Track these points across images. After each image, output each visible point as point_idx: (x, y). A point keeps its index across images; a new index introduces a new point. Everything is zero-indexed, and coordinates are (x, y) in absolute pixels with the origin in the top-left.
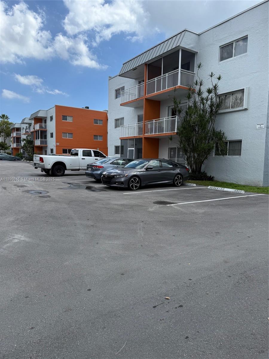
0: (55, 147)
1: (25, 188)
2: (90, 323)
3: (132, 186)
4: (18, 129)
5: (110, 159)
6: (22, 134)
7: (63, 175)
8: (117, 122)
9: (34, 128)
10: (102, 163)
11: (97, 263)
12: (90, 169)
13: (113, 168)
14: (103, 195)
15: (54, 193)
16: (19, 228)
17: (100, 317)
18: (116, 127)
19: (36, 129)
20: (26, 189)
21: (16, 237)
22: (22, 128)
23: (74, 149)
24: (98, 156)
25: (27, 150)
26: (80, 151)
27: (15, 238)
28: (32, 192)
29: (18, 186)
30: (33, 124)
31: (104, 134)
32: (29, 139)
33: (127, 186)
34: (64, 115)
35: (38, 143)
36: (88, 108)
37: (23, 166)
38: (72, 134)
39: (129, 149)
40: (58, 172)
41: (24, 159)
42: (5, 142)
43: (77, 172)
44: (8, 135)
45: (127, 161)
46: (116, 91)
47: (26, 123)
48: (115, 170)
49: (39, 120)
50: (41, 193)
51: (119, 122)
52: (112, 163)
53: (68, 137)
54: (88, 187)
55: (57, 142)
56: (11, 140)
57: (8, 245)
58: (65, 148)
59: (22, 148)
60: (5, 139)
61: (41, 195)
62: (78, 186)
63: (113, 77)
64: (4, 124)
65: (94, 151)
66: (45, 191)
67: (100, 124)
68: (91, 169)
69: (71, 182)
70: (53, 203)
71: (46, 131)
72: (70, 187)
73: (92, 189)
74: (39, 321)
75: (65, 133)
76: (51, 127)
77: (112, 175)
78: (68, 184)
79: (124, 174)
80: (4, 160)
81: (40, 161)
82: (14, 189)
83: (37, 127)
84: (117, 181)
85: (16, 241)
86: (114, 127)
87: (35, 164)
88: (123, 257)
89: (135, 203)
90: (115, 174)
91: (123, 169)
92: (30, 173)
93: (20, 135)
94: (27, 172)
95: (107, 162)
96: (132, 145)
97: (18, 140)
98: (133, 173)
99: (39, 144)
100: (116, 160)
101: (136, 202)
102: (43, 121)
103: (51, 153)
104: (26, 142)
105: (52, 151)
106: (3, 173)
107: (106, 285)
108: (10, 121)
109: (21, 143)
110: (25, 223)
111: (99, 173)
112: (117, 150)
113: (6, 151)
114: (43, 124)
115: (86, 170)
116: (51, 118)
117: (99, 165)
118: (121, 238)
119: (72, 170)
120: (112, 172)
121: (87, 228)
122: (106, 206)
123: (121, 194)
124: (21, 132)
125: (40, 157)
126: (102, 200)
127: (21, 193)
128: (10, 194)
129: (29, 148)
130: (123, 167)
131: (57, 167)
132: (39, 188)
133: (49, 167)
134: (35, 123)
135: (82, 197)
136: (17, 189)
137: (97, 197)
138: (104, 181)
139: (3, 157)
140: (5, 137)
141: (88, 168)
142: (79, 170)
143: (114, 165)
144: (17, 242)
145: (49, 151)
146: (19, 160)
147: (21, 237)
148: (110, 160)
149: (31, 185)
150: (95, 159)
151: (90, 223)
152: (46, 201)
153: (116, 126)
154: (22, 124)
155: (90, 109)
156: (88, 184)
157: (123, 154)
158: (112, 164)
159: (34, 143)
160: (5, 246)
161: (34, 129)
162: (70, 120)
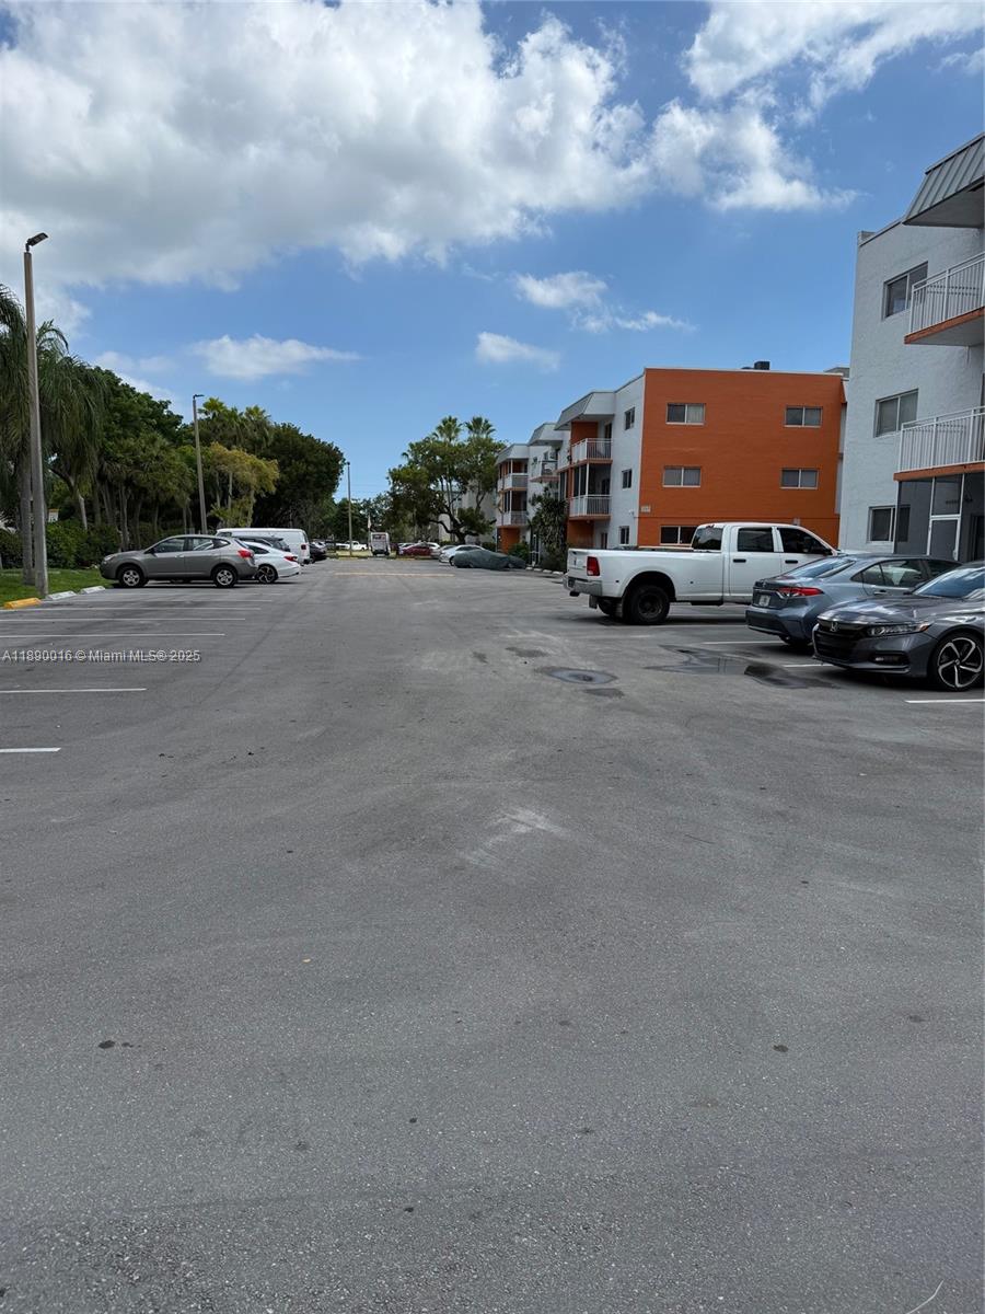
0: (637, 520)
1: (540, 658)
2: (791, 1172)
3: (949, 673)
4: (520, 465)
5: (849, 561)
6: (532, 481)
7: (663, 620)
8: (888, 409)
9: (570, 458)
10: (815, 575)
11: (809, 956)
12: (765, 601)
13: (863, 597)
14: (820, 703)
15: (634, 683)
16: (529, 790)
17: (828, 1160)
18: (879, 431)
19: (575, 461)
20: (544, 665)
21: (520, 817)
22: (531, 461)
23: (704, 526)
24: (799, 550)
25: (545, 535)
26: (730, 531)
27: (518, 822)
28: (564, 674)
29: (521, 654)
30: (566, 446)
31: (828, 461)
32: (552, 496)
33: (924, 673)
34: (673, 402)
35: (579, 508)
36: (765, 365)
37: (531, 585)
38: (698, 469)
39: (933, 518)
40: (645, 610)
41: (534, 563)
42: (478, 507)
43: (712, 612)
44: (489, 485)
45: (928, 568)
46: (890, 285)
47: (546, 443)
48: (870, 604)
49: (587, 427)
50: (590, 679)
51: (893, 412)
52: (861, 577)
53: (683, 482)
54: (754, 668)
55: (642, 503)
56: (497, 502)
57: (499, 838)
58: (670, 524)
59: (531, 527)
60: (480, 498)
61: (591, 686)
62: (718, 663)
63: (877, 230)
64: (478, 450)
65: (781, 530)
66: (603, 673)
67: (810, 423)
68: (768, 599)
69: (691, 645)
70: (633, 717)
71: (607, 467)
72: (686, 663)
73: (775, 677)
74: (609, 1112)
75: (673, 468)
76: (627, 449)
77: (859, 625)
78: (681, 654)
79: (913, 623)
80: (476, 567)
81: (588, 569)
82: (511, 662)
83: (581, 453)
84: (878, 648)
85: (522, 829)
86: (871, 430)
87: (572, 580)
88: (913, 954)
89: (960, 741)
90: (873, 620)
91: (909, 600)
92: (553, 609)
93: (526, 484)
94: (544, 608)
95: (837, 572)
96: (947, 502)
97: (518, 500)
98: (953, 619)
99: (584, 513)
100: (878, 564)
101: (963, 739)
102: (602, 432)
103: (623, 542)
104: (542, 505)
105: (625, 533)
106: (477, 610)
107: (848, 1045)
108: (496, 438)
109: (525, 510)
110: (548, 775)
111: (803, 615)
112: (880, 523)
113: (483, 538)
114: (601, 443)
115: (749, 604)
116: (630, 417)
117: (805, 586)
118: (905, 876)
119: (695, 603)
120: (859, 614)
121: (760, 820)
122: (833, 745)
123: (895, 704)
124: (529, 474)
125: (589, 558)
126: (815, 722)
127: (529, 677)
128: (497, 677)
129: (551, 528)
130: (908, 593)
131: (643, 591)
132: (583, 663)
133: (616, 589)
134: (575, 440)
135: (735, 704)
136: (517, 662)
137: (794, 708)
138: (823, 646)
139: (474, 559)
140: (479, 493)
141: (757, 596)
142: (719, 602)
143: (867, 586)
144: (525, 835)
145: (614, 535)
146: (518, 566)
147: (536, 820)
148: (850, 564)
149: (559, 651)
150: (787, 562)
151: (771, 802)
152: (610, 707)
153: (880, 429)
154: (531, 447)
155: (773, 369)
156: (753, 655)
157: (906, 540)
158: (859, 581)
159: (568, 508)
160: (490, 842)
161: (571, 460)
162: (693, 417)
